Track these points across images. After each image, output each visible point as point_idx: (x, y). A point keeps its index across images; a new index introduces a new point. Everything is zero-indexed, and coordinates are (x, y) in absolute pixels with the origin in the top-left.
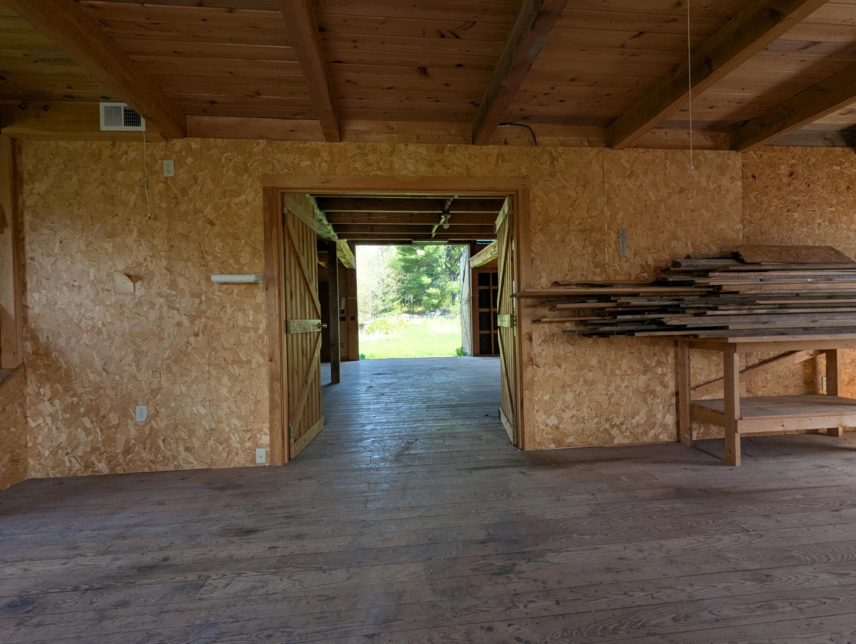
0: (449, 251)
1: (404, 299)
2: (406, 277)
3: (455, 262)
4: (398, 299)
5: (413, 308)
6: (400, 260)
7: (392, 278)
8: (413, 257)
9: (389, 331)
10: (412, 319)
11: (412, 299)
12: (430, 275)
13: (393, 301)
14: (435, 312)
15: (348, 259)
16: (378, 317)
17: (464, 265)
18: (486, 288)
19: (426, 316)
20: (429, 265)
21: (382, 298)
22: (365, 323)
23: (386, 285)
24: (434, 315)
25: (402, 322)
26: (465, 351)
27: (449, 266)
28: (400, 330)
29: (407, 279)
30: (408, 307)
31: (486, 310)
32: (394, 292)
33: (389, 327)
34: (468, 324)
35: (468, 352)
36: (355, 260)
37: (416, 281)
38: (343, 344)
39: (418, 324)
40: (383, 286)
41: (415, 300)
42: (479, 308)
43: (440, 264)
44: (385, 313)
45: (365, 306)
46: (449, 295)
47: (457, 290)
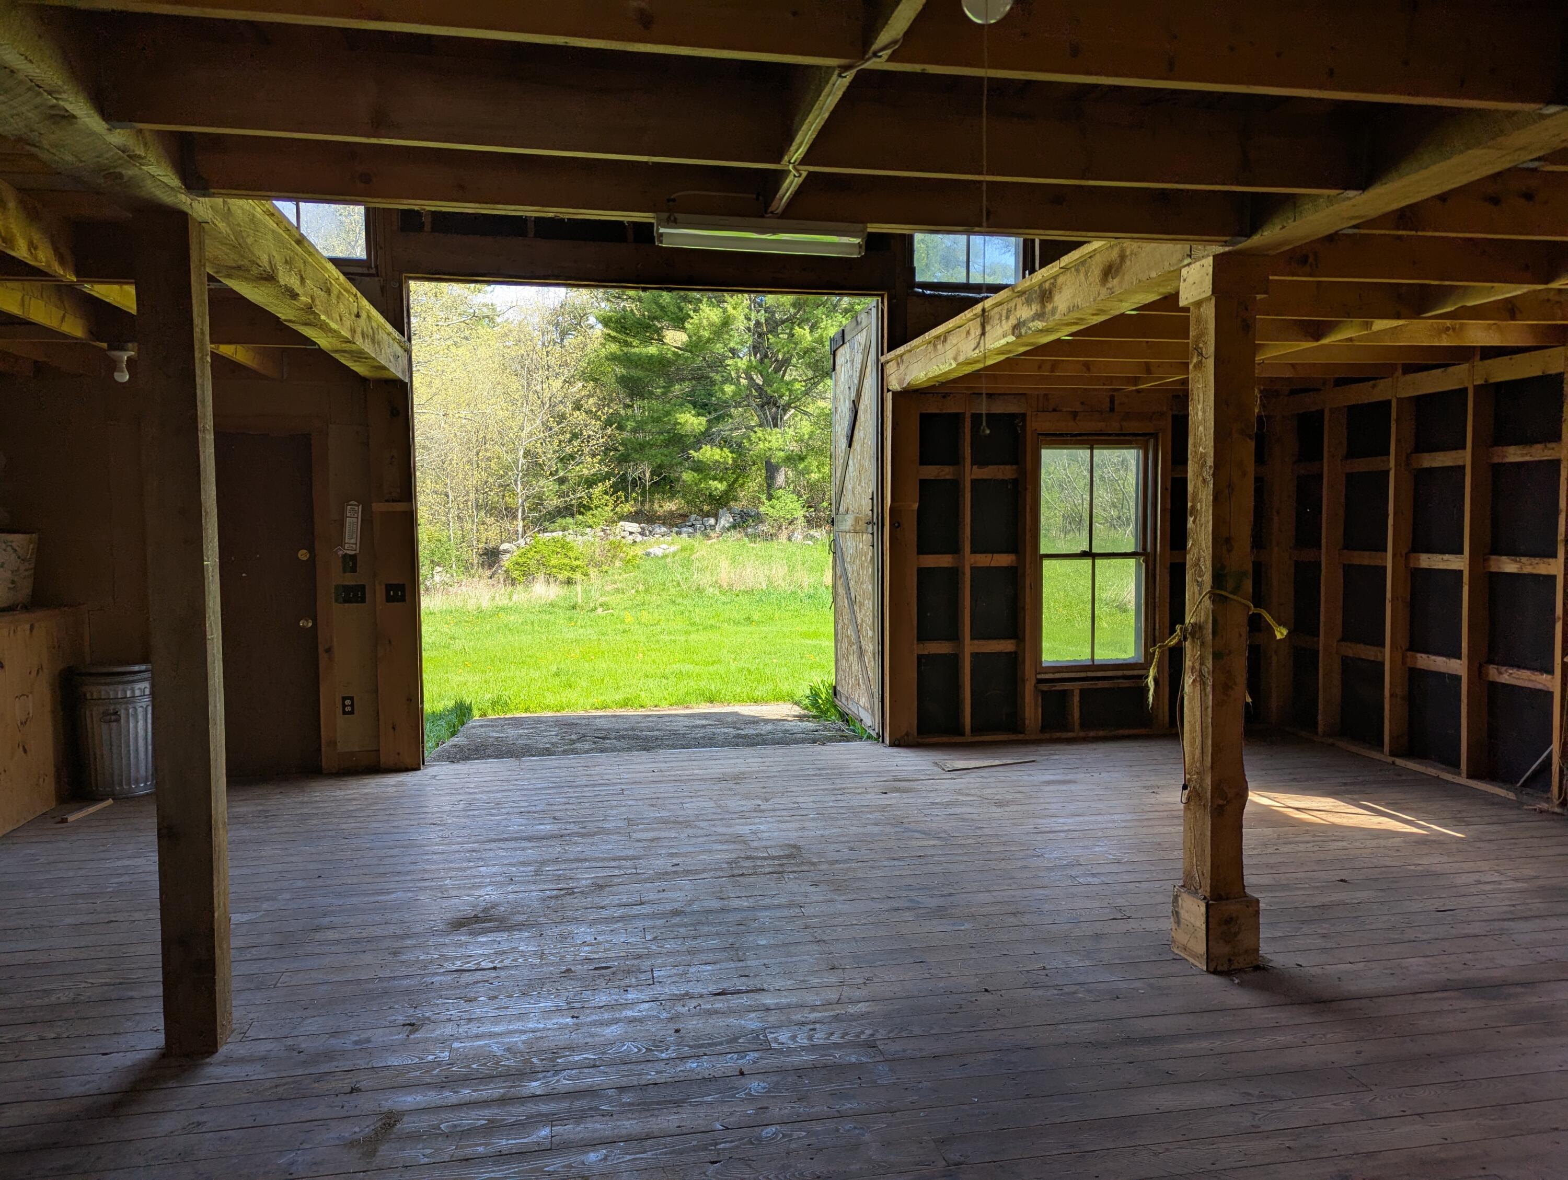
0: (761, 335)
1: (623, 478)
2: (630, 412)
3: (776, 371)
4: (607, 477)
5: (652, 502)
6: (613, 358)
7: (589, 412)
8: (652, 350)
9: (578, 576)
10: (651, 539)
11: (648, 475)
12: (702, 407)
13: (590, 483)
14: (716, 517)
15: (346, 333)
16: (545, 530)
17: (856, 382)
18: (944, 472)
19: (690, 530)
20: (700, 377)
21: (557, 471)
22: (503, 547)
23: (571, 432)
24: (713, 528)
25: (616, 547)
26: (852, 709)
27: (759, 381)
28: (610, 572)
29: (634, 416)
30: (635, 499)
31: (944, 561)
32: (594, 456)
33: (578, 563)
34: (870, 613)
35: (868, 720)
36: (399, 342)
37: (660, 425)
38: (352, 699)
39: (665, 556)
40: (561, 437)
41: (656, 478)
42: (918, 553)
43: (733, 374)
44: (565, 517)
45: (504, 496)
46: (759, 469)
47: (782, 454)
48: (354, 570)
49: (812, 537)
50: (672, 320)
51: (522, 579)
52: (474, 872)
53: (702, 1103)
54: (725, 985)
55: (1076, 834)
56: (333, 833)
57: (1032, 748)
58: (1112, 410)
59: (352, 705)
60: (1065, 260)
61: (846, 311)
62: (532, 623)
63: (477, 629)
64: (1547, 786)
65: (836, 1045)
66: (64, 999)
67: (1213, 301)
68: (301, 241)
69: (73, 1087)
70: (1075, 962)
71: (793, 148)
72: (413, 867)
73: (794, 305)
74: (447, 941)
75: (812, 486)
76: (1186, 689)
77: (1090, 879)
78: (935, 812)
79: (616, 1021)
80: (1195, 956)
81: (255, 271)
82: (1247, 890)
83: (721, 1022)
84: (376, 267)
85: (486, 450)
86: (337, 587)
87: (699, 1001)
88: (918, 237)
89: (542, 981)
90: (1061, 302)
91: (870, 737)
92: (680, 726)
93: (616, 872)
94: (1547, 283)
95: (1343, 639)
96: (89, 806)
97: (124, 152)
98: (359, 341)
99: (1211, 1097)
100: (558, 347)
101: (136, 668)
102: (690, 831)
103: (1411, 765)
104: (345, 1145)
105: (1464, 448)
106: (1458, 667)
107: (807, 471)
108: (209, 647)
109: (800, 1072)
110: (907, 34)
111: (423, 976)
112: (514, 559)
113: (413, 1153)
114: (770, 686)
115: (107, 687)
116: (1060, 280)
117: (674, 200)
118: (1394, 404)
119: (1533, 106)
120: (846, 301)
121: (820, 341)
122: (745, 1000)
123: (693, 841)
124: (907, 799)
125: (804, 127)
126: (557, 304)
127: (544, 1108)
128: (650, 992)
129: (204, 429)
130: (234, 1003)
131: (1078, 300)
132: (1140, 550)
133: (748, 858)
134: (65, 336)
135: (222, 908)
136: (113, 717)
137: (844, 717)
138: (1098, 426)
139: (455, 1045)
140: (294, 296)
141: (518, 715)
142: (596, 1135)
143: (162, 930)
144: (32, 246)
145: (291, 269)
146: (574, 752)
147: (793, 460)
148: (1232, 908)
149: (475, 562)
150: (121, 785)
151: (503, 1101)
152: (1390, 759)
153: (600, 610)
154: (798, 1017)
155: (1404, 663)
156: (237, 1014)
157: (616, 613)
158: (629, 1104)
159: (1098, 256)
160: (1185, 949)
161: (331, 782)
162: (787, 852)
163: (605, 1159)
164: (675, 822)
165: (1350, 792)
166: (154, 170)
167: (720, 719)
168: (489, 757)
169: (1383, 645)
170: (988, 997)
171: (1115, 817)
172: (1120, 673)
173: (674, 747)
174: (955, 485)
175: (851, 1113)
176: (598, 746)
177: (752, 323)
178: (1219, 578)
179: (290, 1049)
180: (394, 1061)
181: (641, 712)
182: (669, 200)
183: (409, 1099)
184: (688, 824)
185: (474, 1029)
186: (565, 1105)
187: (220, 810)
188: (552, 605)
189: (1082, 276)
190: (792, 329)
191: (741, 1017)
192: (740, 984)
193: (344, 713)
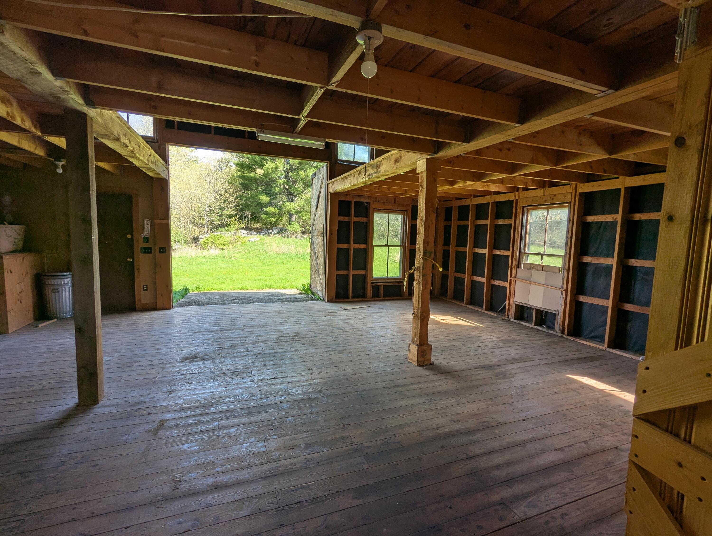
0: (288, 173)
1: (242, 216)
2: (244, 195)
3: (293, 184)
4: (236, 215)
5: (251, 224)
6: (239, 177)
7: (230, 194)
8: (252, 175)
9: (225, 247)
10: (250, 236)
11: (250, 215)
12: (268, 194)
13: (230, 217)
14: (272, 229)
15: (145, 161)
16: (214, 232)
17: (319, 189)
18: (346, 219)
19: (263, 233)
20: (268, 185)
21: (219, 213)
22: (200, 237)
23: (224, 200)
24: (271, 233)
25: (239, 238)
26: (316, 291)
27: (287, 187)
28: (237, 246)
29: (245, 196)
30: (245, 223)
31: (345, 246)
32: (231, 208)
33: (225, 243)
34: (322, 262)
35: (320, 294)
36: (165, 166)
37: (254, 199)
38: (147, 285)
39: (255, 242)
40: (221, 202)
41: (252, 216)
42: (337, 243)
43: (279, 185)
44: (221, 228)
45: (200, 220)
46: (287, 215)
47: (294, 211)
48: (147, 242)
49: (303, 237)
50: (259, 166)
51: (207, 247)
52: (191, 342)
53: (268, 412)
54: (275, 376)
55: (381, 328)
56: (140, 330)
57: (369, 303)
58: (395, 203)
59: (147, 288)
60: (384, 156)
61: (315, 167)
62: (210, 262)
63: (191, 263)
64: (505, 313)
65: (310, 392)
66: (38, 388)
67: (426, 172)
68: (129, 128)
69: (42, 418)
70: (381, 364)
71: (304, 112)
72: (169, 341)
73: (299, 164)
74: (182, 365)
75: (303, 221)
76: (415, 285)
77: (385, 341)
78: (341, 322)
79: (240, 388)
80: (414, 362)
81: (112, 137)
82: (429, 342)
83: (274, 387)
84: (157, 139)
85: (194, 204)
86: (141, 248)
87: (267, 381)
88: (339, 144)
89: (215, 377)
90: (382, 169)
91: (321, 300)
92: (260, 296)
93: (239, 342)
94: (512, 174)
95: (455, 272)
96: (47, 321)
97: (61, 89)
98: (150, 164)
99: (417, 401)
100: (220, 172)
101: (65, 274)
102: (264, 329)
103: (471, 307)
104: (146, 432)
105: (488, 219)
106: (484, 280)
107: (302, 216)
108: (94, 267)
109: (299, 401)
110: (341, 79)
111: (173, 376)
112: (204, 241)
113: (171, 433)
114: (289, 284)
115: (54, 280)
116: (382, 162)
117: (263, 125)
118: (471, 206)
119: (513, 124)
120: (315, 164)
121: (307, 176)
122: (282, 380)
123: (265, 331)
124: (332, 318)
125: (308, 105)
126: (220, 158)
127: (216, 416)
128: (251, 379)
129: (93, 191)
130: (105, 387)
131: (387, 169)
132: (401, 245)
133: (283, 337)
134: (36, 155)
135: (100, 356)
136: (56, 291)
137: (313, 293)
138: (391, 207)
139: (185, 398)
140: (127, 147)
141: (205, 292)
142: (234, 423)
143: (77, 363)
144: (23, 120)
145: (125, 137)
146: (225, 304)
147: (298, 212)
148: (425, 347)
149: (190, 241)
150: (60, 314)
151: (202, 415)
152: (465, 305)
153: (233, 258)
154: (298, 384)
155: (470, 278)
156: (105, 391)
157: (238, 260)
158: (244, 413)
159: (393, 156)
160: (411, 360)
161: (139, 313)
162: (295, 335)
163: (237, 430)
164: (259, 326)
165: (455, 315)
166: (73, 96)
167: (273, 294)
168: (195, 305)
169: (465, 274)
170: (356, 376)
171: (393, 322)
172: (395, 281)
173: (258, 302)
174: (348, 223)
175: (315, 412)
176: (233, 302)
177: (285, 169)
178: (425, 253)
179: (126, 401)
180: (164, 404)
181: (247, 291)
182: (261, 125)
183: (169, 415)
184: (263, 326)
185: (191, 393)
186: (223, 415)
187: (99, 323)
188: (217, 256)
189: (389, 162)
190: (298, 171)
191: (280, 385)
192: (280, 375)
193: (144, 290)
